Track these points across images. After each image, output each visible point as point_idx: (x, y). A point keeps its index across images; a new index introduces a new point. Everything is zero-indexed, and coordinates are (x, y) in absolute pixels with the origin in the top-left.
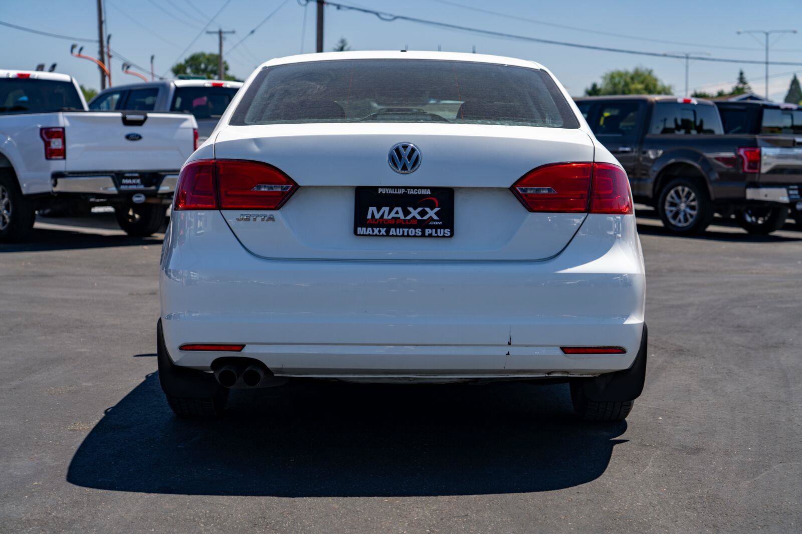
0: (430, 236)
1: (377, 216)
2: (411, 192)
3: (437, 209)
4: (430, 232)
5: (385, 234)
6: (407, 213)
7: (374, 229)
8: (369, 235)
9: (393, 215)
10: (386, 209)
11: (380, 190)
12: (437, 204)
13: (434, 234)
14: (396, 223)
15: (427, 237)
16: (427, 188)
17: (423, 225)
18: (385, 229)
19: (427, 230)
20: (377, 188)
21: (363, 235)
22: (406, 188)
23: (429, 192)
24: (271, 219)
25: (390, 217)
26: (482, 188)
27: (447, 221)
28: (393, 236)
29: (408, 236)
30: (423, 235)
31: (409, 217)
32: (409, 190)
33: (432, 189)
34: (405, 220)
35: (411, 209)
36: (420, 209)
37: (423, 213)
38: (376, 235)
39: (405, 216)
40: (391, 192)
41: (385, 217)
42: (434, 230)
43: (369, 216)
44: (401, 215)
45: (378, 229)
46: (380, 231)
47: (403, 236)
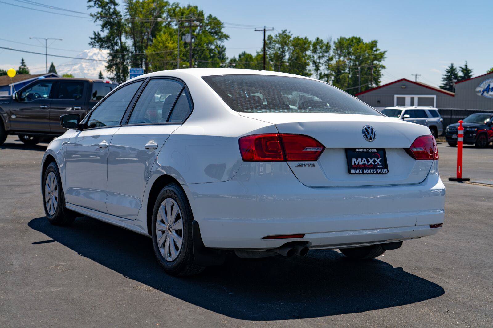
0: (380, 173)
1: (357, 163)
2: (369, 151)
3: (380, 159)
4: (379, 171)
5: (362, 172)
6: (368, 161)
7: (357, 170)
8: (356, 173)
9: (363, 163)
11: (357, 150)
12: (379, 157)
13: (381, 172)
14: (364, 167)
15: (378, 173)
16: (375, 149)
17: (375, 167)
18: (361, 170)
19: (378, 170)
20: (355, 149)
21: (353, 173)
23: (375, 151)
24: (313, 165)
25: (362, 164)
26: (393, 148)
27: (385, 165)
28: (365, 173)
29: (371, 173)
30: (377, 173)
31: (369, 164)
32: (368, 149)
33: (378, 149)
34: (368, 165)
35: (369, 159)
36: (373, 159)
37: (374, 161)
38: (358, 173)
39: (368, 163)
40: (361, 151)
41: (360, 164)
42: (381, 170)
44: (366, 163)
45: (359, 170)
46: (359, 171)
47: (369, 173)
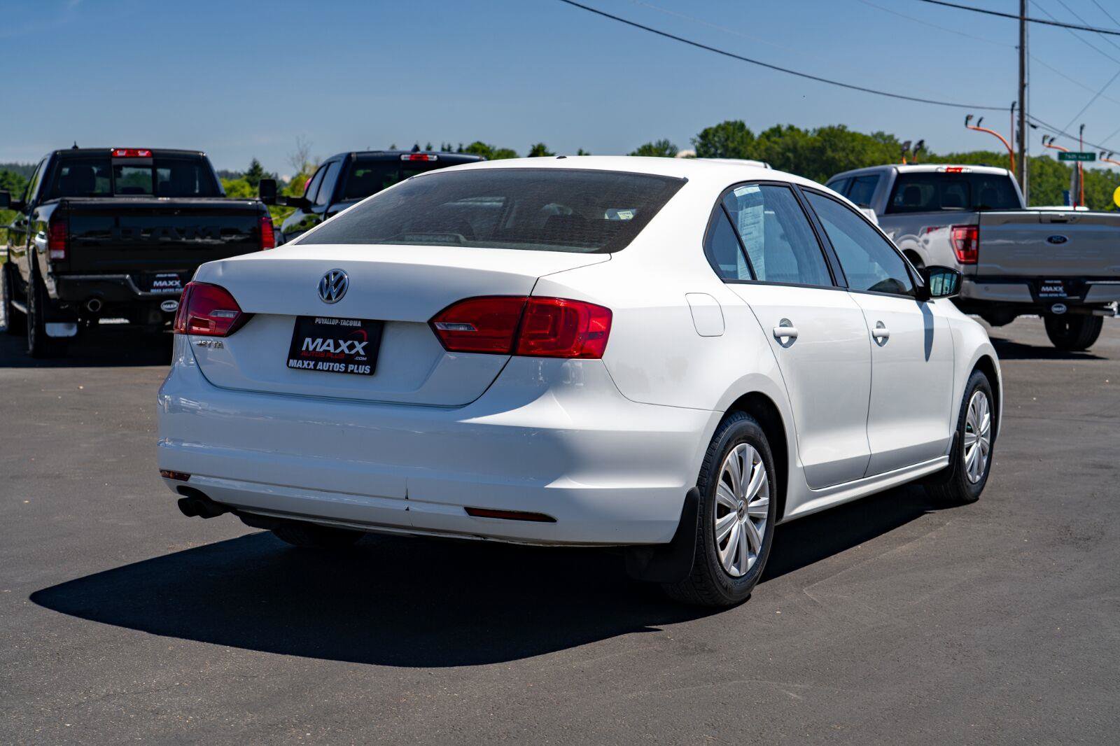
0: (352, 372)
1: (311, 348)
2: (345, 323)
3: (365, 343)
4: (352, 368)
5: (313, 368)
6: (337, 346)
7: (304, 361)
8: (299, 368)
9: (325, 347)
10: (319, 341)
11: (317, 320)
12: (365, 338)
13: (355, 371)
14: (326, 357)
15: (349, 373)
16: (358, 320)
17: (347, 359)
18: (313, 362)
19: (350, 366)
20: (313, 318)
21: (293, 368)
22: (340, 319)
23: (359, 325)
24: (221, 346)
25: (321, 350)
26: (414, 323)
27: (372, 357)
28: (319, 370)
29: (333, 371)
30: (346, 372)
31: (338, 351)
32: (342, 321)
33: (363, 321)
34: (334, 354)
35: (341, 342)
36: (349, 342)
37: (351, 347)
38: (305, 369)
39: (335, 349)
40: (326, 322)
41: (318, 350)
42: (356, 366)
43: (304, 348)
44: (332, 349)
45: (308, 362)
46: (309, 364)
47: (328, 371)
